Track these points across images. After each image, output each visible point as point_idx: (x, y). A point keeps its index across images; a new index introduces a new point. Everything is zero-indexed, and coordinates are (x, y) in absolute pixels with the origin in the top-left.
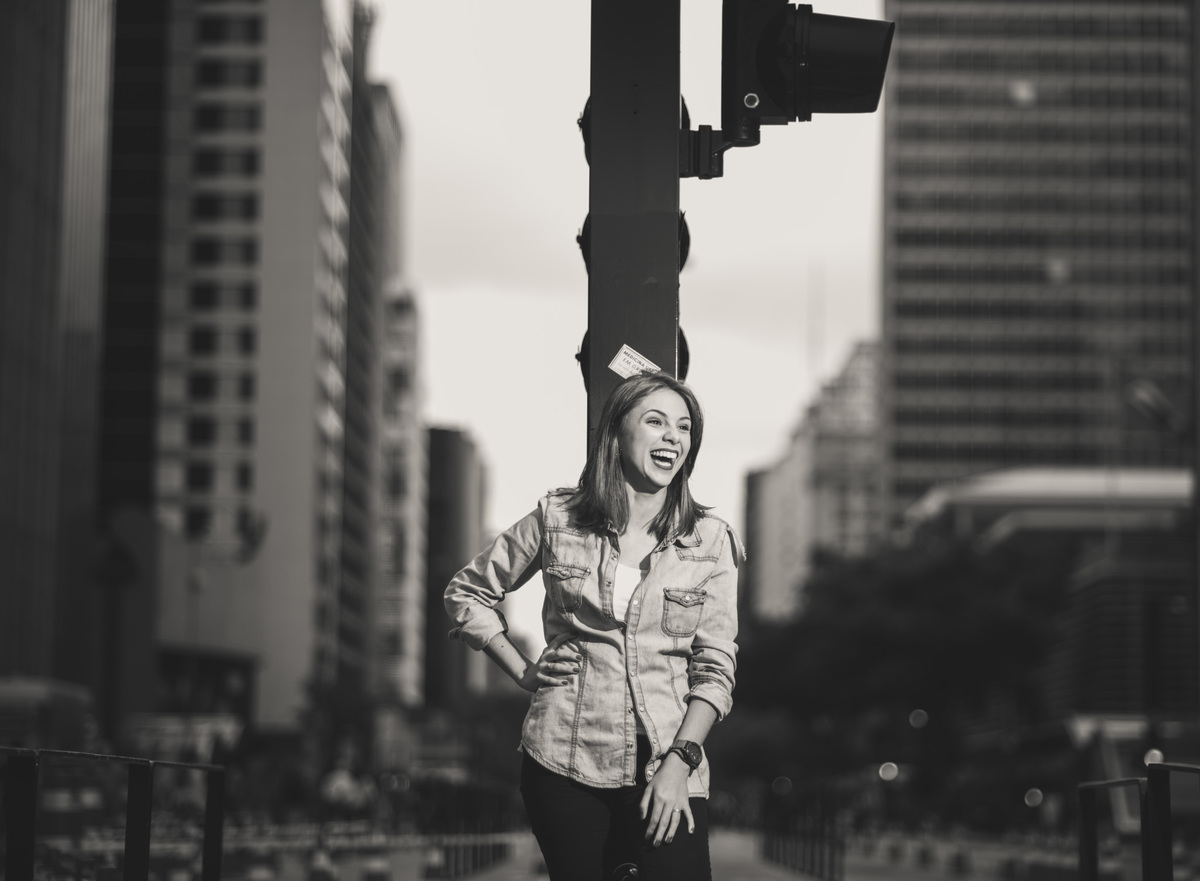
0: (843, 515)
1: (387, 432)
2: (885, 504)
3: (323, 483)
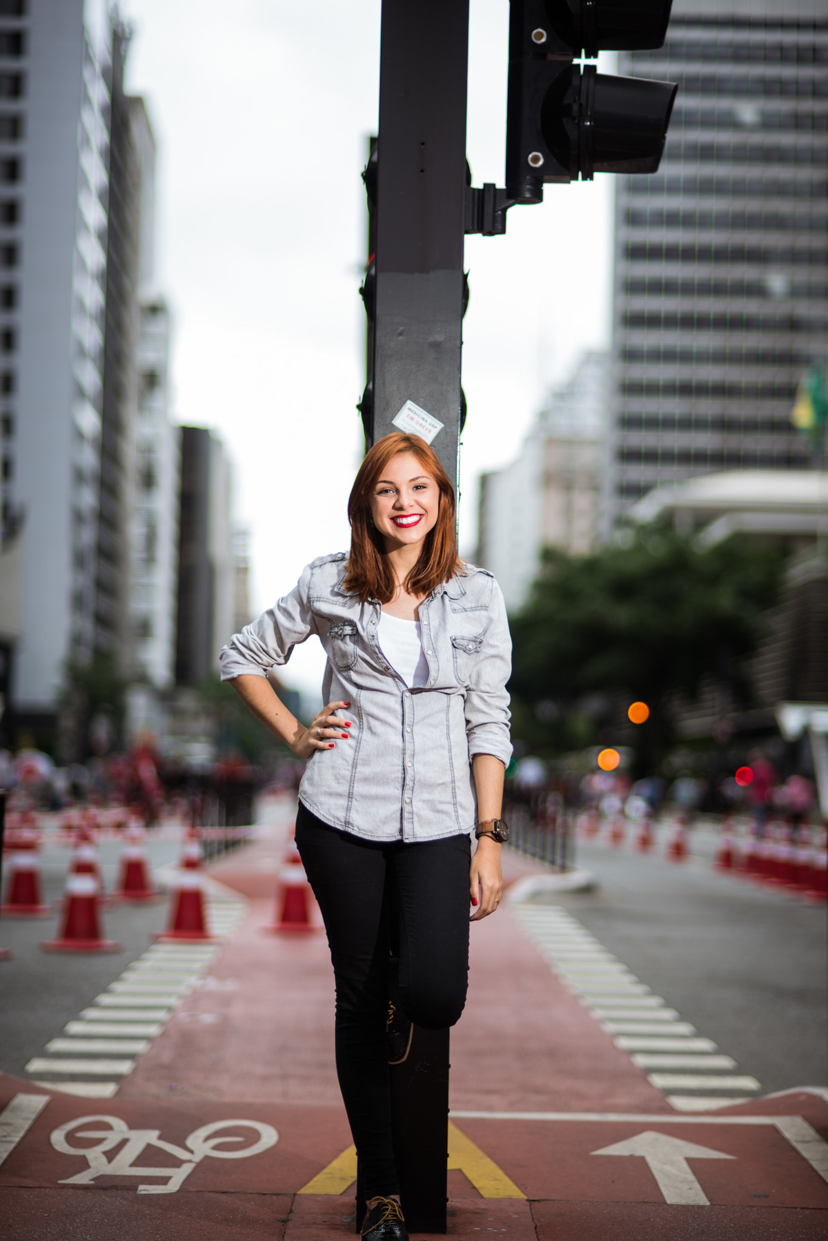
0: (568, 512)
1: (141, 429)
2: (610, 504)
3: (79, 476)
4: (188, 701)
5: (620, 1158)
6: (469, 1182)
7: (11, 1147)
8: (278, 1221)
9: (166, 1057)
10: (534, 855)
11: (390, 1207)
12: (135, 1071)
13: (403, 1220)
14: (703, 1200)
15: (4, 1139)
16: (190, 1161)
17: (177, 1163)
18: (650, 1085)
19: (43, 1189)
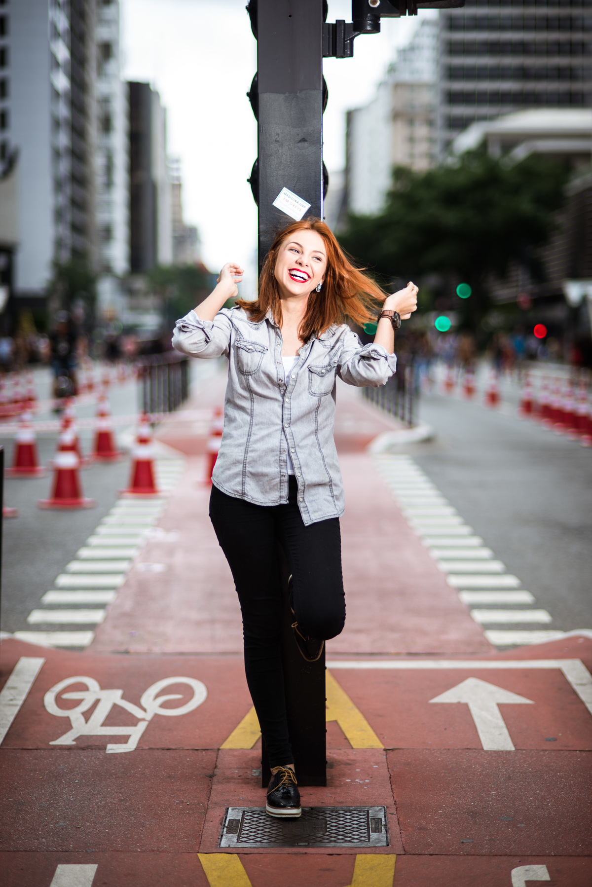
0: (411, 140)
1: (99, 87)
2: (440, 133)
3: (56, 124)
4: (140, 284)
5: (450, 705)
6: (343, 733)
7: (16, 710)
8: (207, 776)
9: (128, 606)
10: (389, 410)
11: (286, 774)
12: (106, 619)
13: (296, 783)
14: (510, 747)
15: (11, 703)
16: (143, 720)
17: (133, 721)
18: (472, 620)
19: (39, 751)
